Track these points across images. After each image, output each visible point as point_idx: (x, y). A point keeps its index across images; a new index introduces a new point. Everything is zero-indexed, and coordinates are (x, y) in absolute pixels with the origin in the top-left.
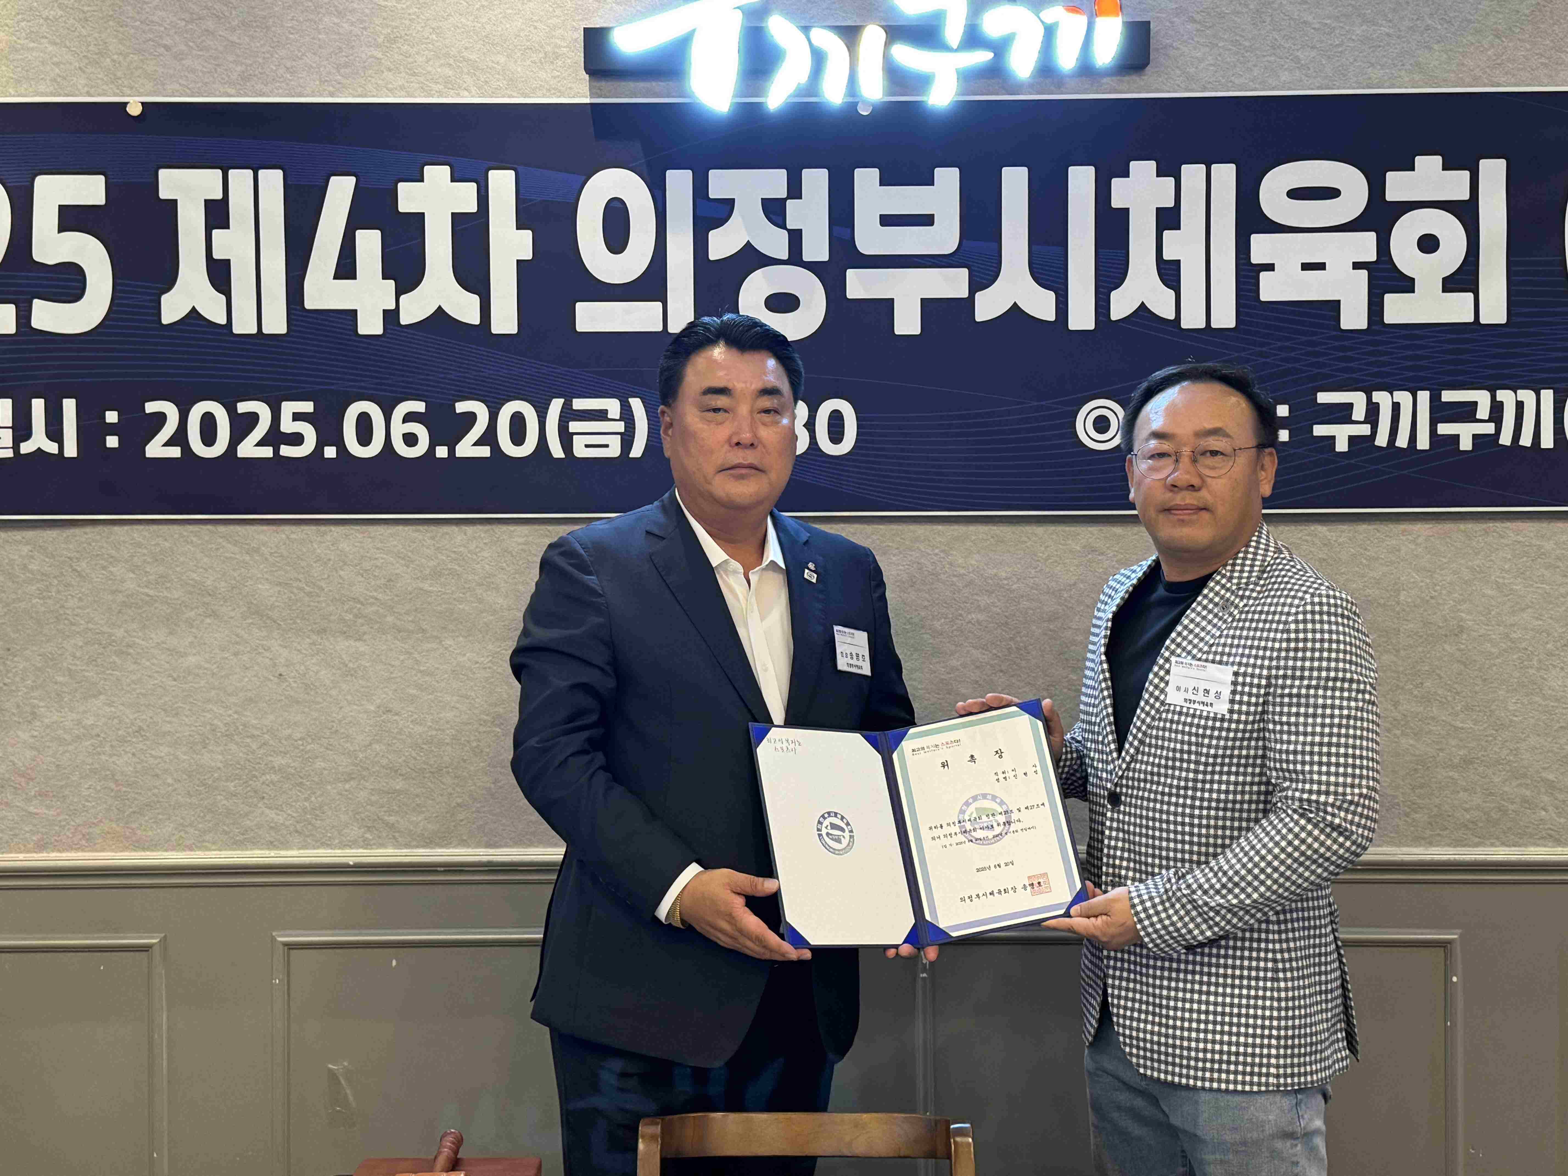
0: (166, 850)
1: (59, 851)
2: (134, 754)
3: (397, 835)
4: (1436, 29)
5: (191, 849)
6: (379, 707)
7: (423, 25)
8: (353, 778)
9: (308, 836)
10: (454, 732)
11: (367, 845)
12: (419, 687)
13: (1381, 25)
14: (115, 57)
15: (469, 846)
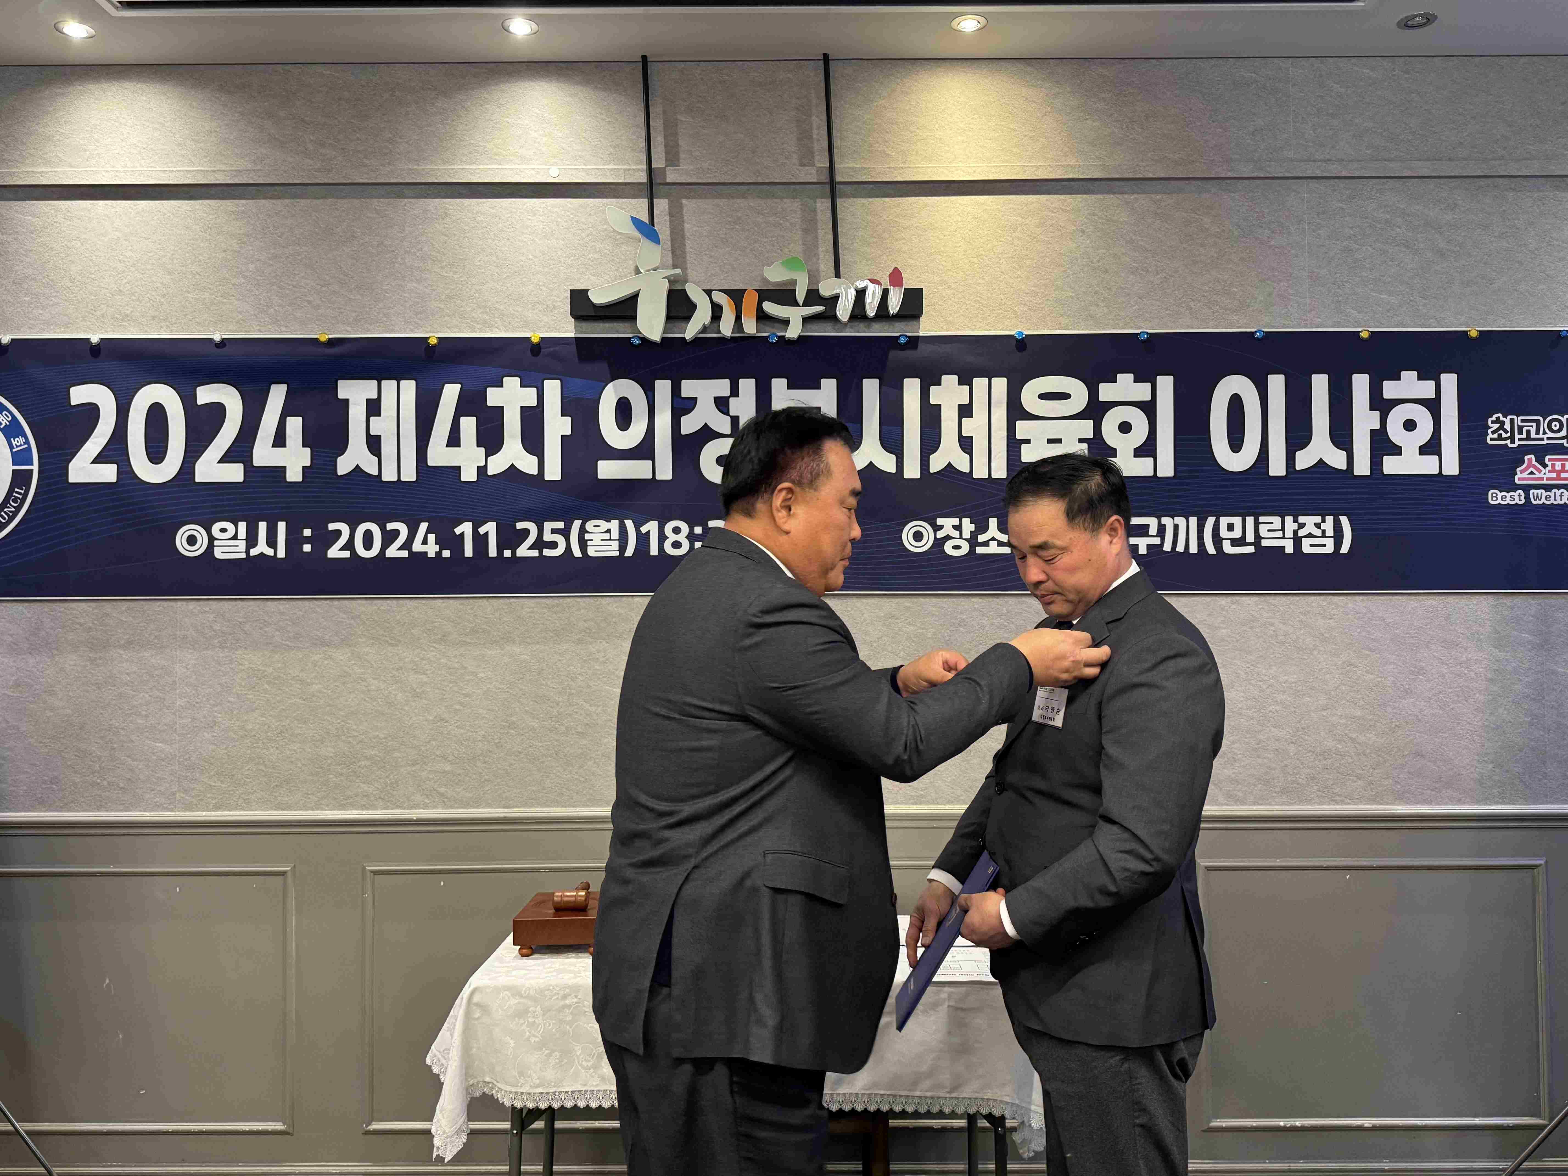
0: (296, 810)
1: (229, 811)
2: (277, 748)
3: (446, 800)
4: (1102, 294)
5: (313, 810)
6: (435, 717)
7: (470, 287)
8: (419, 764)
9: (388, 801)
10: (483, 733)
11: (426, 806)
12: (461, 704)
13: (1067, 291)
14: (276, 308)
15: (492, 807)
